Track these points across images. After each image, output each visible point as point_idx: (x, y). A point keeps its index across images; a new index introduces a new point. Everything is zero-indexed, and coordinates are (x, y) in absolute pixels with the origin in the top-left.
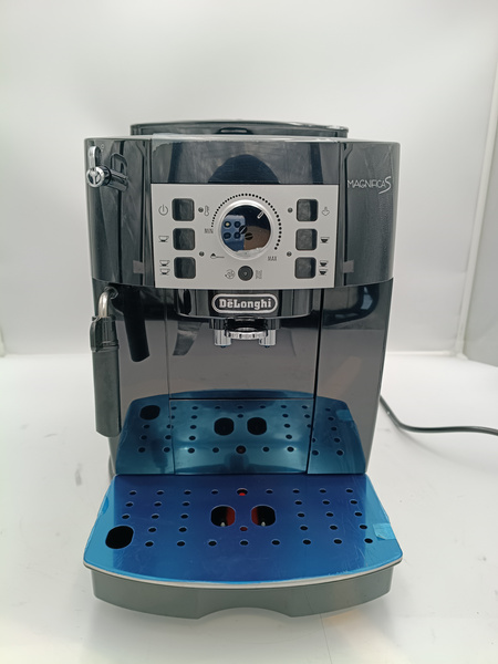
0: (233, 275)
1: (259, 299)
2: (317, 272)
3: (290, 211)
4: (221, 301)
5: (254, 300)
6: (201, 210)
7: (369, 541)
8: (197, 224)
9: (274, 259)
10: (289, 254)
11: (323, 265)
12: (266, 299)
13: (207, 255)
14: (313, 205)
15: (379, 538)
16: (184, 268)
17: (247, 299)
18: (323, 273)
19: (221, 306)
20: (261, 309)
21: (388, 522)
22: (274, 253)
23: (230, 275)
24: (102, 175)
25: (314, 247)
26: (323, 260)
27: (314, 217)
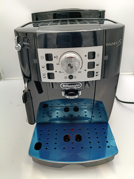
0: (67, 78)
1: (75, 84)
2: (95, 75)
3: (86, 56)
4: (63, 85)
5: (74, 84)
6: (55, 57)
7: (109, 147)
8: (54, 62)
9: (80, 72)
10: (85, 70)
11: (97, 73)
12: (78, 84)
13: (58, 72)
14: (94, 53)
15: (111, 146)
16: (51, 76)
17: (71, 84)
18: (97, 75)
19: (63, 86)
20: (76, 87)
21: (114, 140)
22: (80, 70)
23: (66, 78)
24: (21, 46)
25: (94, 67)
26: (97, 71)
27: (94, 58)
